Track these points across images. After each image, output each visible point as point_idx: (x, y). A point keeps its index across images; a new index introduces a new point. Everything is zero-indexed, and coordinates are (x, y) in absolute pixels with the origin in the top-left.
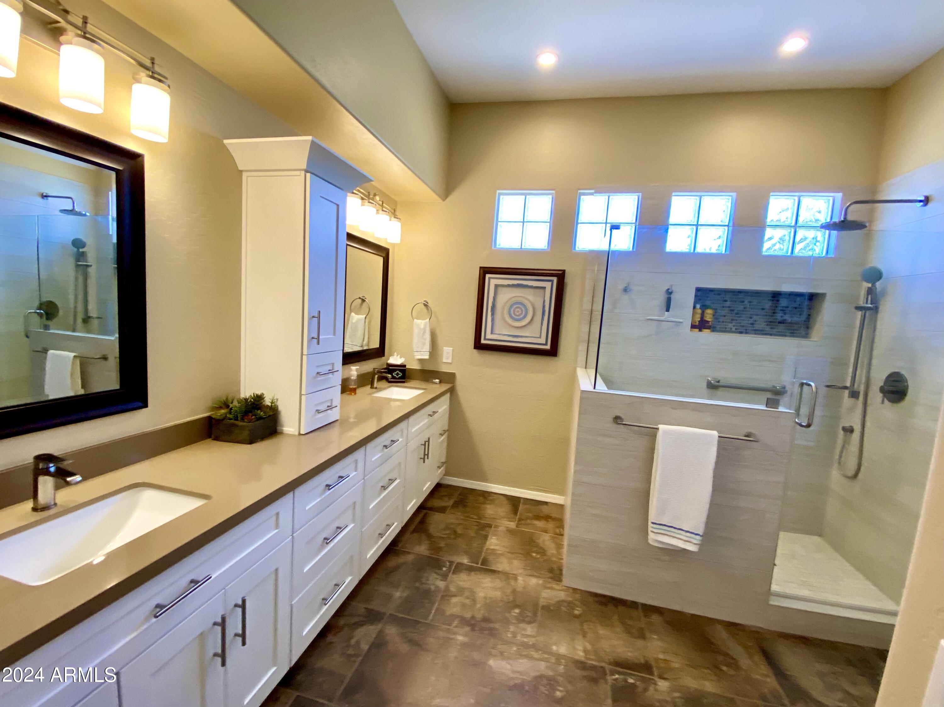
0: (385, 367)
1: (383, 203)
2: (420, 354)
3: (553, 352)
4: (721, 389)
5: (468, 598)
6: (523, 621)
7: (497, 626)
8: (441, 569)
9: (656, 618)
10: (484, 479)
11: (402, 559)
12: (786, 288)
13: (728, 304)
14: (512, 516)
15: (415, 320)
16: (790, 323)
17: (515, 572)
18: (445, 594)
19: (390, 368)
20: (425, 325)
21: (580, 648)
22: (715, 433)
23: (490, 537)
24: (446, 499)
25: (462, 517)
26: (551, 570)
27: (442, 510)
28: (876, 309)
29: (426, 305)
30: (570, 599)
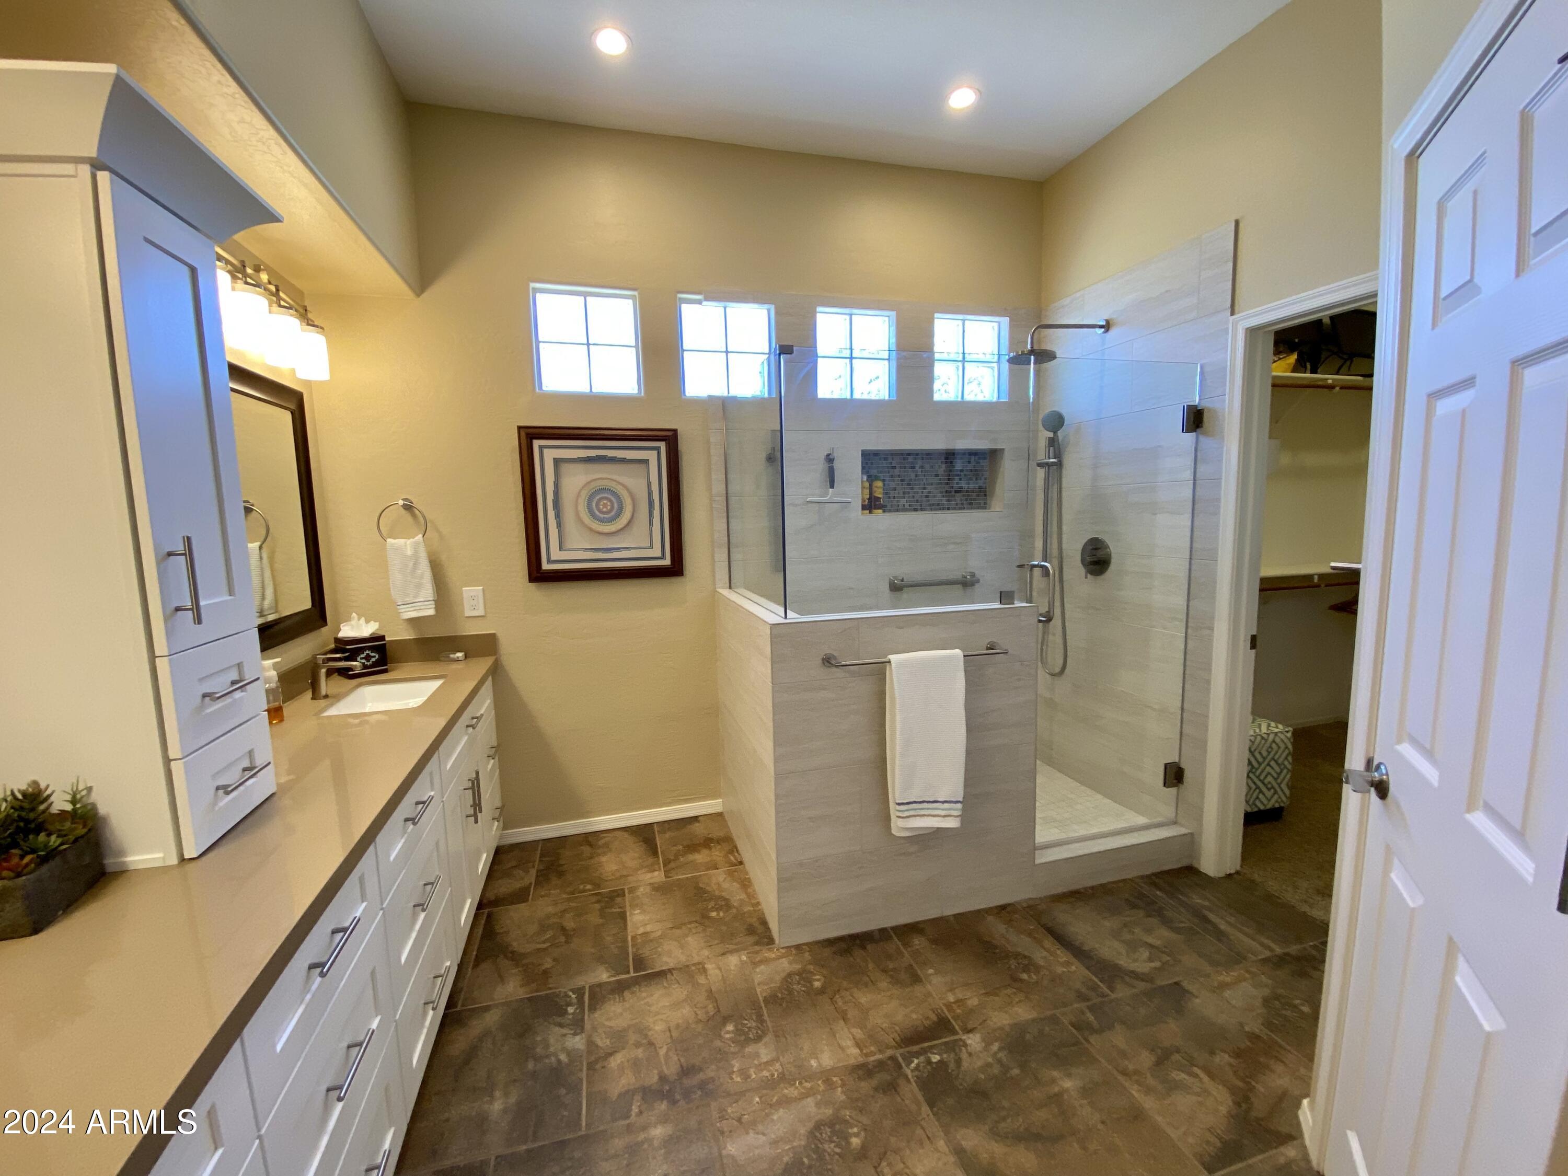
0: (333, 646)
1: (277, 290)
2: (412, 609)
3: (675, 569)
4: (905, 589)
5: (637, 1045)
6: (748, 1041)
7: (710, 1072)
8: (566, 1012)
9: (918, 942)
10: (581, 812)
11: (477, 1027)
12: (962, 444)
13: (897, 472)
14: (651, 860)
15: (389, 540)
16: (967, 491)
17: (696, 959)
18: (592, 1058)
19: (348, 647)
20: (416, 546)
21: (848, 1043)
22: (958, 652)
23: (628, 914)
24: (519, 873)
25: (564, 896)
26: (751, 931)
27: (521, 896)
28: (1060, 465)
29: (408, 507)
30: (798, 967)
